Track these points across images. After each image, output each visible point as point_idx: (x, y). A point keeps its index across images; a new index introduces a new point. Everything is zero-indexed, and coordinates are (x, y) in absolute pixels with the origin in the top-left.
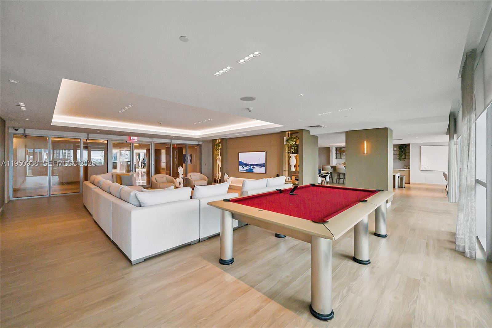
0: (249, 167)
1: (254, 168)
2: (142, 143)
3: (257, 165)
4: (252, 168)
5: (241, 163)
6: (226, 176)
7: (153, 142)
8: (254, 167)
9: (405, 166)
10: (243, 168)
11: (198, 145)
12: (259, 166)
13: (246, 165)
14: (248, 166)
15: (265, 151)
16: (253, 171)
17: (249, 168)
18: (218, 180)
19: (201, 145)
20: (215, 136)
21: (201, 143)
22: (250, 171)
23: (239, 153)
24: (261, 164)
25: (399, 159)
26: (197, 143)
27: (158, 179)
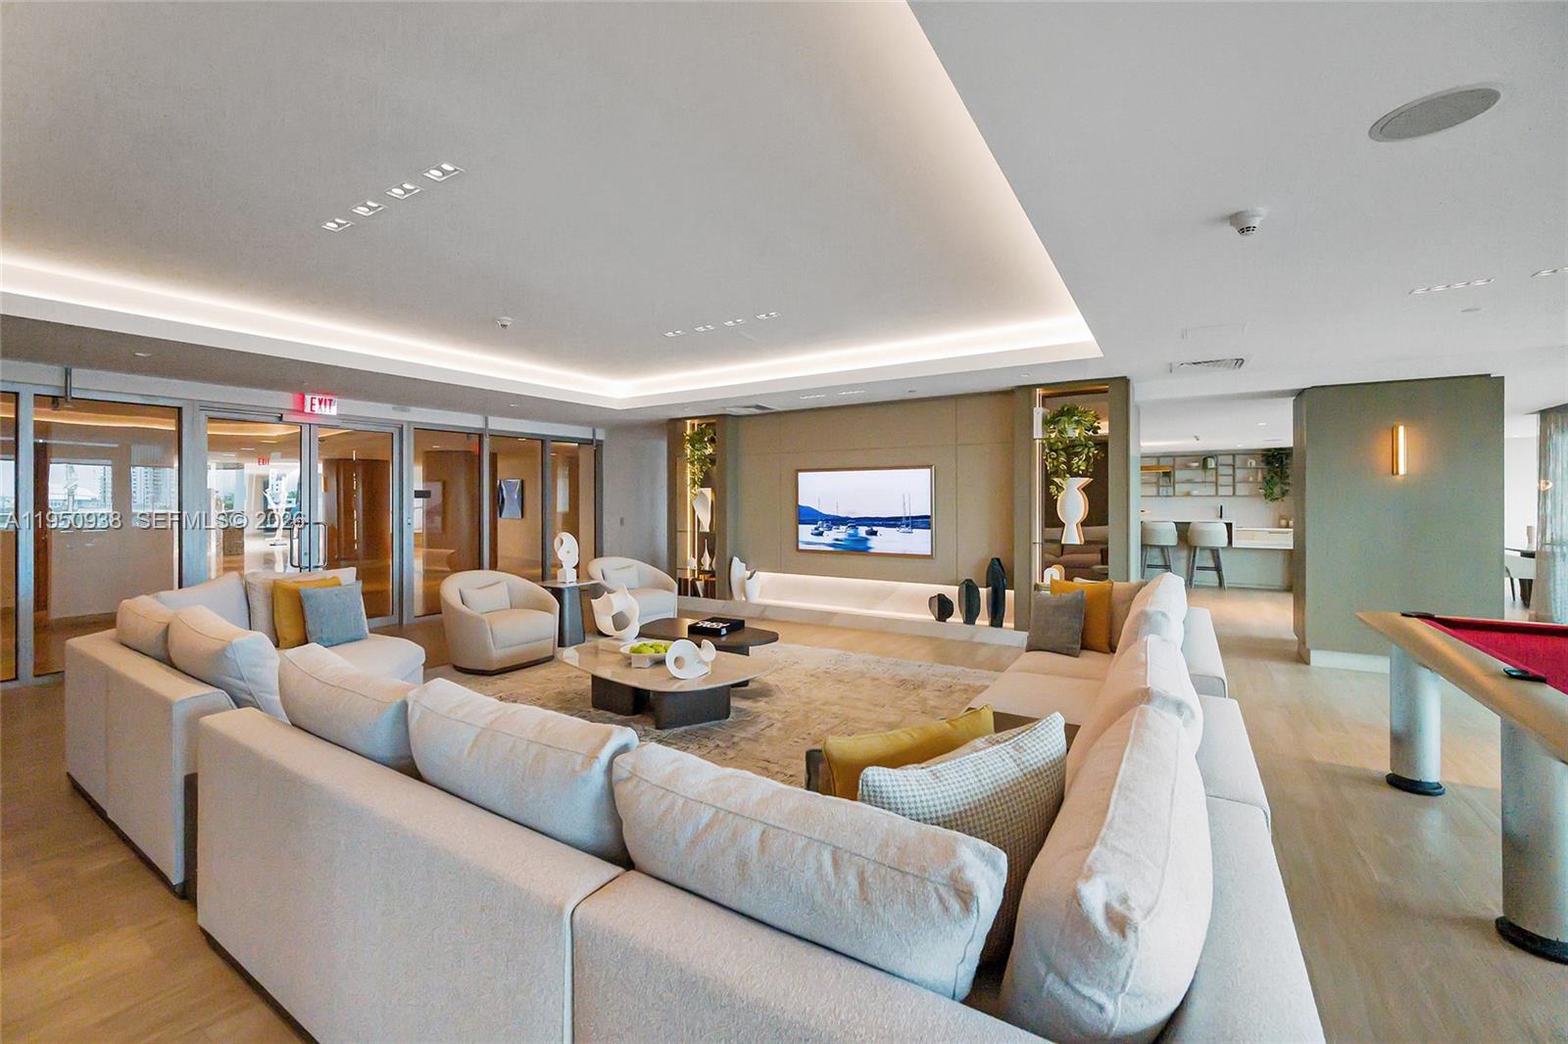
0: (852, 531)
1: (875, 533)
2: (360, 427)
3: (892, 522)
4: (864, 535)
5: (807, 516)
6: (738, 569)
7: (409, 423)
8: (875, 529)
9: (1282, 517)
10: (821, 534)
11: (592, 440)
12: (899, 526)
13: (836, 521)
14: (843, 528)
15: (930, 467)
16: (870, 544)
17: (850, 535)
18: (698, 583)
19: (601, 441)
20: (682, 406)
21: (600, 435)
22: (858, 547)
23: (800, 474)
24: (907, 518)
25: (1265, 495)
26: (584, 433)
27: (469, 594)
